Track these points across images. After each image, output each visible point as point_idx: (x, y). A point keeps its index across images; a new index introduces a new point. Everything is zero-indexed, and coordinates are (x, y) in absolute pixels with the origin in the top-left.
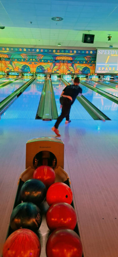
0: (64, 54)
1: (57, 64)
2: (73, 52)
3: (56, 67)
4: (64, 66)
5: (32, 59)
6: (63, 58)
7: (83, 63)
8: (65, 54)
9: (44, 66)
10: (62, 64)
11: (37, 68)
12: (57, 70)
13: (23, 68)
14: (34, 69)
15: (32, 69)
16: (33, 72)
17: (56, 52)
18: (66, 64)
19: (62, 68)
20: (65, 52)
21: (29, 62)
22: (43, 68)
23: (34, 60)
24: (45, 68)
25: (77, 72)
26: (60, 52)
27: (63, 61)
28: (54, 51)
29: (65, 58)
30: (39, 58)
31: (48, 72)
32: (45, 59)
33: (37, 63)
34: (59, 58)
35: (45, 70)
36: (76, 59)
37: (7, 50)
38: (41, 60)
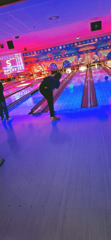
0: (85, 45)
1: (82, 55)
2: (94, 41)
3: (80, 59)
4: (88, 56)
5: (58, 56)
6: (85, 49)
7: (107, 49)
8: (87, 44)
9: (69, 61)
10: (85, 54)
11: (64, 64)
12: (82, 61)
13: (51, 66)
14: (61, 65)
15: (59, 65)
16: (60, 68)
17: (78, 44)
18: (89, 54)
19: (86, 58)
20: (86, 43)
21: (55, 60)
22: (69, 62)
23: (59, 57)
24: (71, 62)
25: (102, 59)
26: (81, 44)
27: (87, 52)
28: (76, 44)
29: (88, 48)
30: (64, 54)
31: (74, 64)
32: (69, 54)
33: (62, 59)
34: (81, 50)
35: (71, 64)
36: (98, 47)
37: (34, 54)
38: (65, 55)
